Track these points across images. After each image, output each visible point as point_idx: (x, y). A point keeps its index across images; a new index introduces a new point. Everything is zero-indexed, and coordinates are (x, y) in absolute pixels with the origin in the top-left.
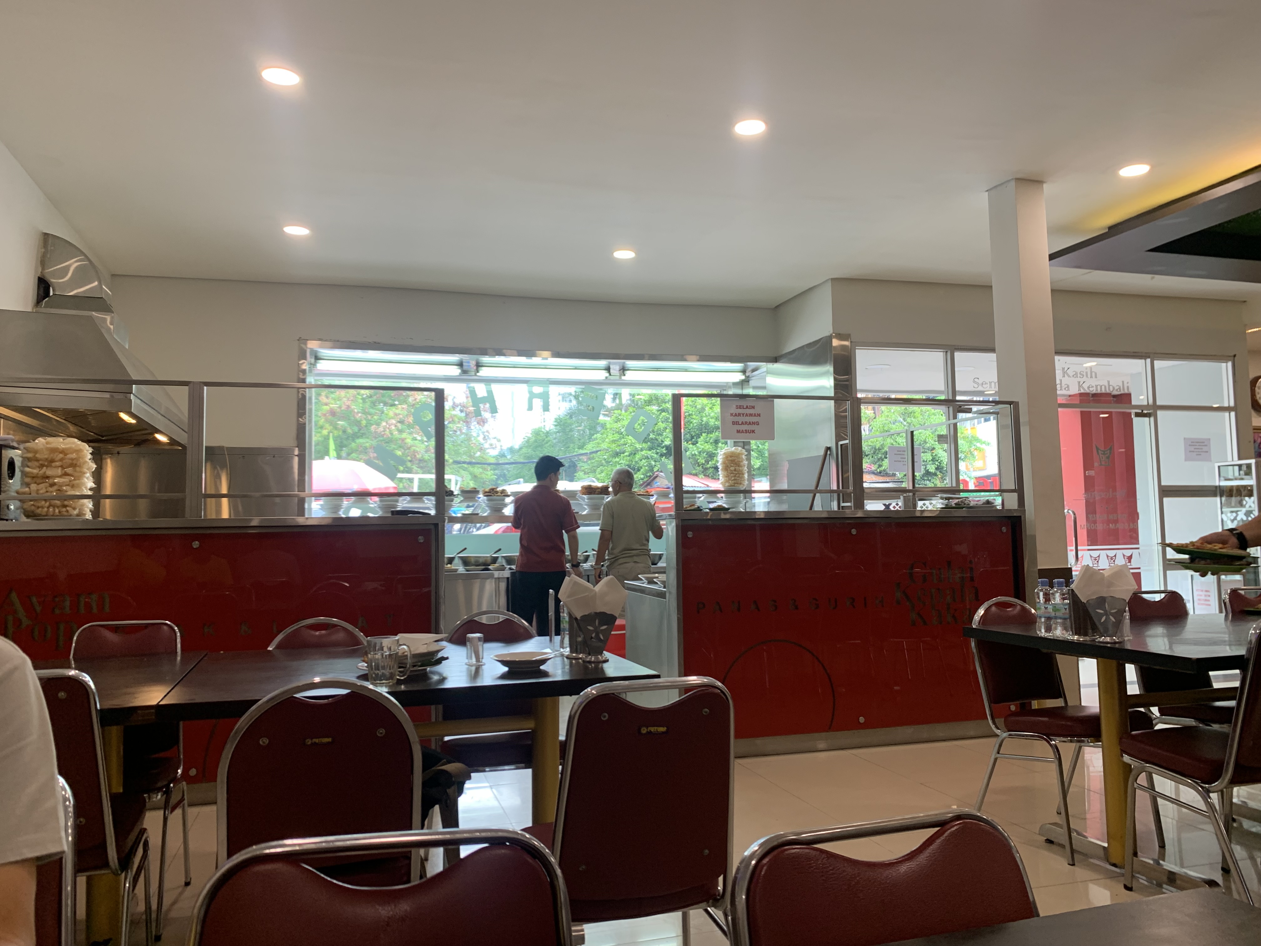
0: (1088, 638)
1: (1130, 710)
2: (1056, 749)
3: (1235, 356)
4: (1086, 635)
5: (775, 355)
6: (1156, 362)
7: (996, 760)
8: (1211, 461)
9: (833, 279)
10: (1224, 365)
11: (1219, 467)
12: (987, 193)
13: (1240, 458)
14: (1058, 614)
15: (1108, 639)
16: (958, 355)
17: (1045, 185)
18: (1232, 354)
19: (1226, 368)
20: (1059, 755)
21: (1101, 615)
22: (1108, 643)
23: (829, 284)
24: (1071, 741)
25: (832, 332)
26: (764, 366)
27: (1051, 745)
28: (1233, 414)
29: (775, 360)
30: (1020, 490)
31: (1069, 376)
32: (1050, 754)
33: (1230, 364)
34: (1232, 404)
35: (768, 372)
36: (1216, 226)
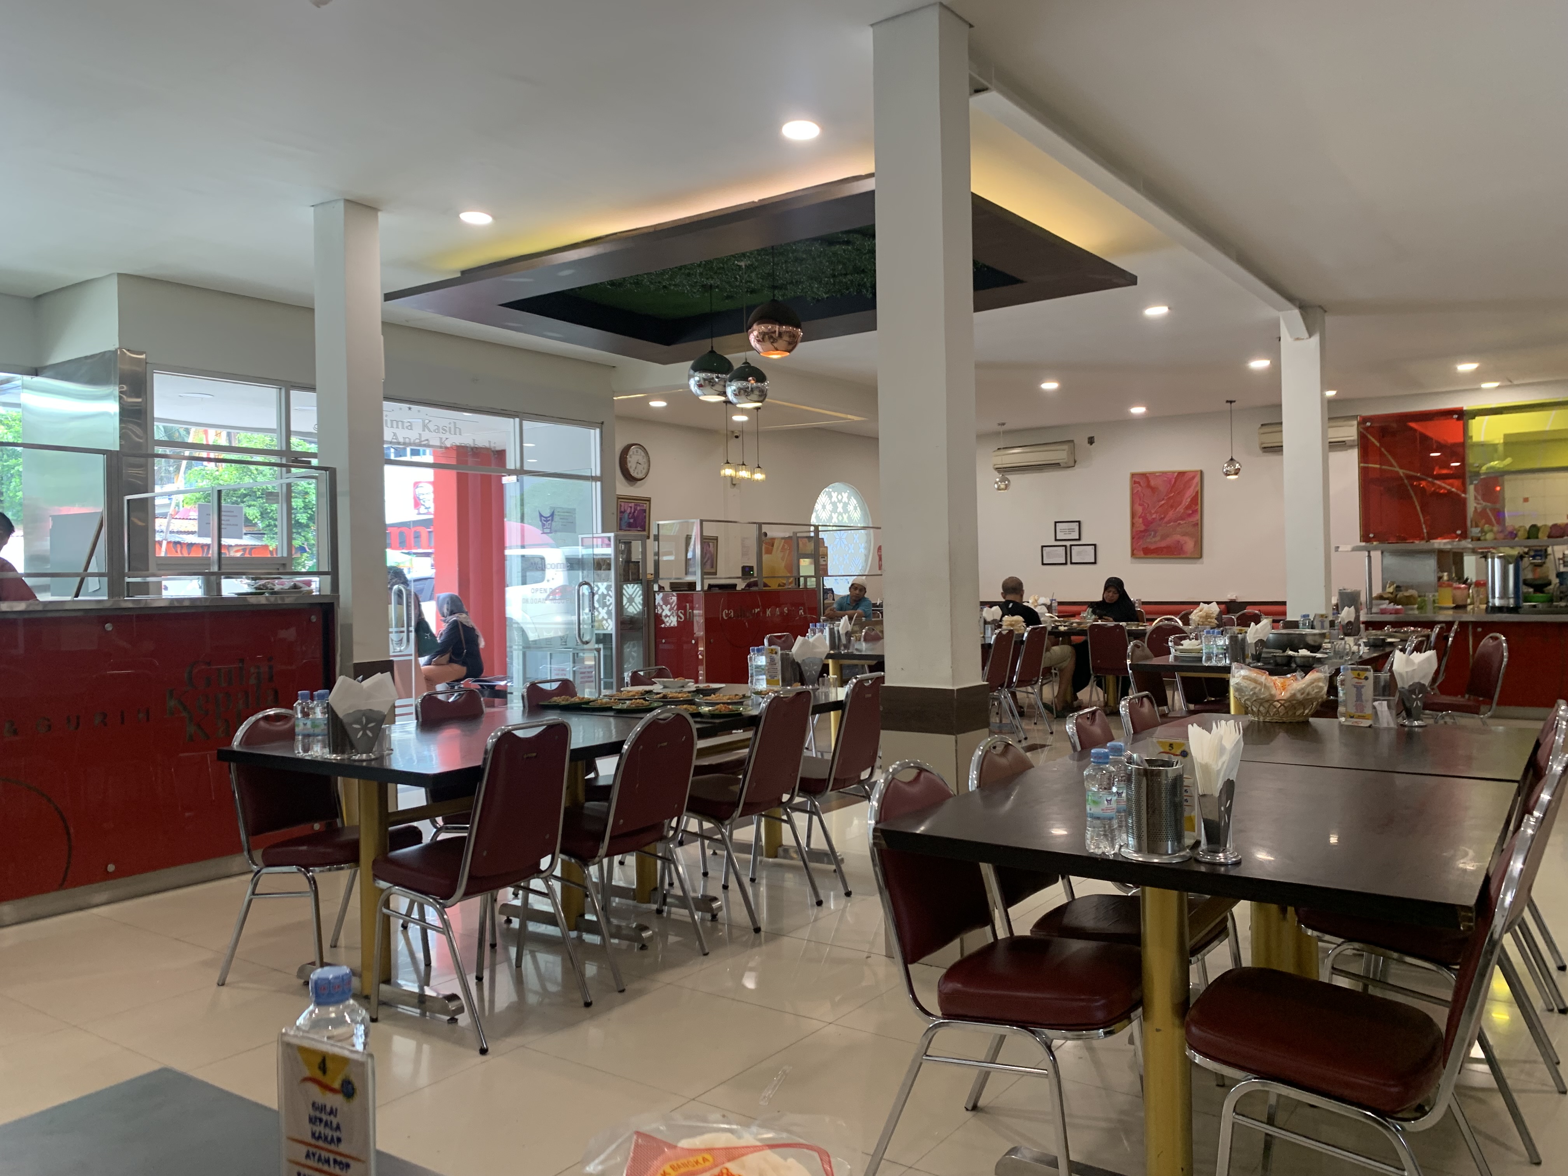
0: (346, 756)
1: (391, 828)
2: (313, 881)
3: (602, 423)
4: (343, 752)
5: (36, 365)
6: (525, 422)
7: (250, 901)
8: (575, 532)
9: (119, 275)
10: (592, 431)
11: (582, 538)
12: (313, 208)
13: (603, 531)
14: (317, 731)
15: (364, 756)
16: (294, 394)
17: (380, 214)
18: (600, 421)
19: (595, 434)
20: (316, 887)
21: (358, 730)
22: (363, 761)
23: (115, 280)
24: (330, 870)
25: (117, 346)
26: (20, 379)
27: (308, 878)
28: (599, 483)
29: (36, 372)
30: (334, 573)
31: (430, 431)
32: (305, 886)
33: (598, 431)
34: (598, 473)
35: (24, 387)
36: (569, 290)
